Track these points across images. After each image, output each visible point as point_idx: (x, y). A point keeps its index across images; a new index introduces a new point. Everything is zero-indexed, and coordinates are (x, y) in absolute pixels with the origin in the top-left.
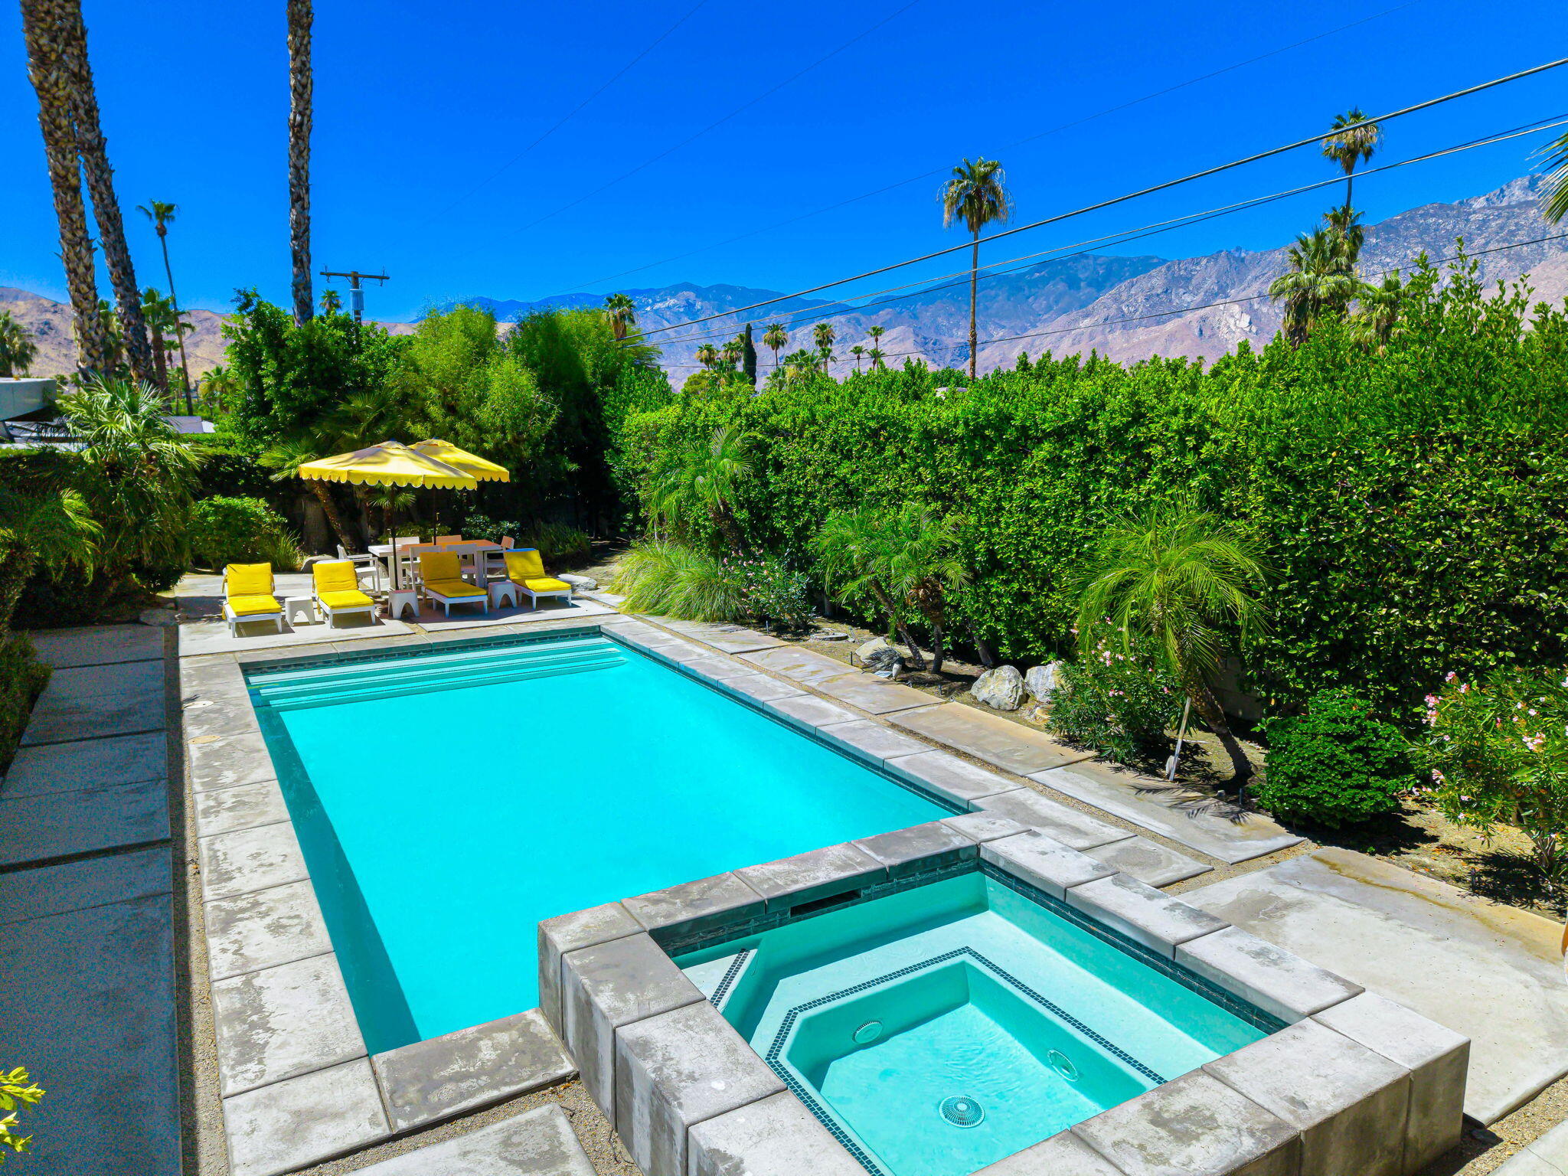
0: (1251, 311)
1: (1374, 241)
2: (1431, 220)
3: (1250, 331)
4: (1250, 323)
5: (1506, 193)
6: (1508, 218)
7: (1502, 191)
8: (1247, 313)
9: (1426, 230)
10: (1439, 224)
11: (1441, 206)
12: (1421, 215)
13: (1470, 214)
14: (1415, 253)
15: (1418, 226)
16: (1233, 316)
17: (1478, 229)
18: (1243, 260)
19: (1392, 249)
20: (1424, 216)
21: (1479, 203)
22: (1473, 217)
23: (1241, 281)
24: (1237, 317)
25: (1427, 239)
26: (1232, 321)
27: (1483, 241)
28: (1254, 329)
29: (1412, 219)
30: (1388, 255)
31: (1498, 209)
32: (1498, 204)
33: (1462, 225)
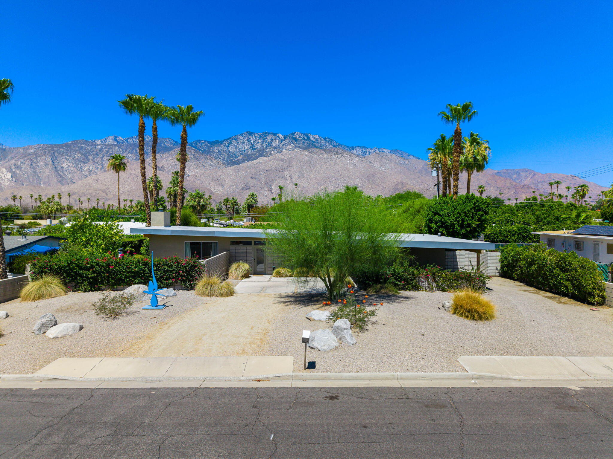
0: (11, 171)
1: (62, 150)
2: (83, 145)
3: (12, 180)
4: (12, 177)
5: (107, 140)
6: (109, 149)
7: (106, 139)
8: (10, 173)
9: (81, 149)
10: (86, 147)
11: (86, 141)
12: (79, 143)
13: (96, 145)
14: (78, 156)
15: (78, 147)
16: (3, 173)
17: (100, 151)
18: (5, 150)
19: (69, 154)
20: (81, 144)
21: (99, 142)
22: (97, 147)
23: (5, 159)
24: (5, 173)
25: (82, 152)
26: (3, 175)
27: (102, 156)
28: (14, 179)
29: (75, 144)
30: (68, 156)
31: (105, 145)
32: (105, 143)
33: (94, 149)
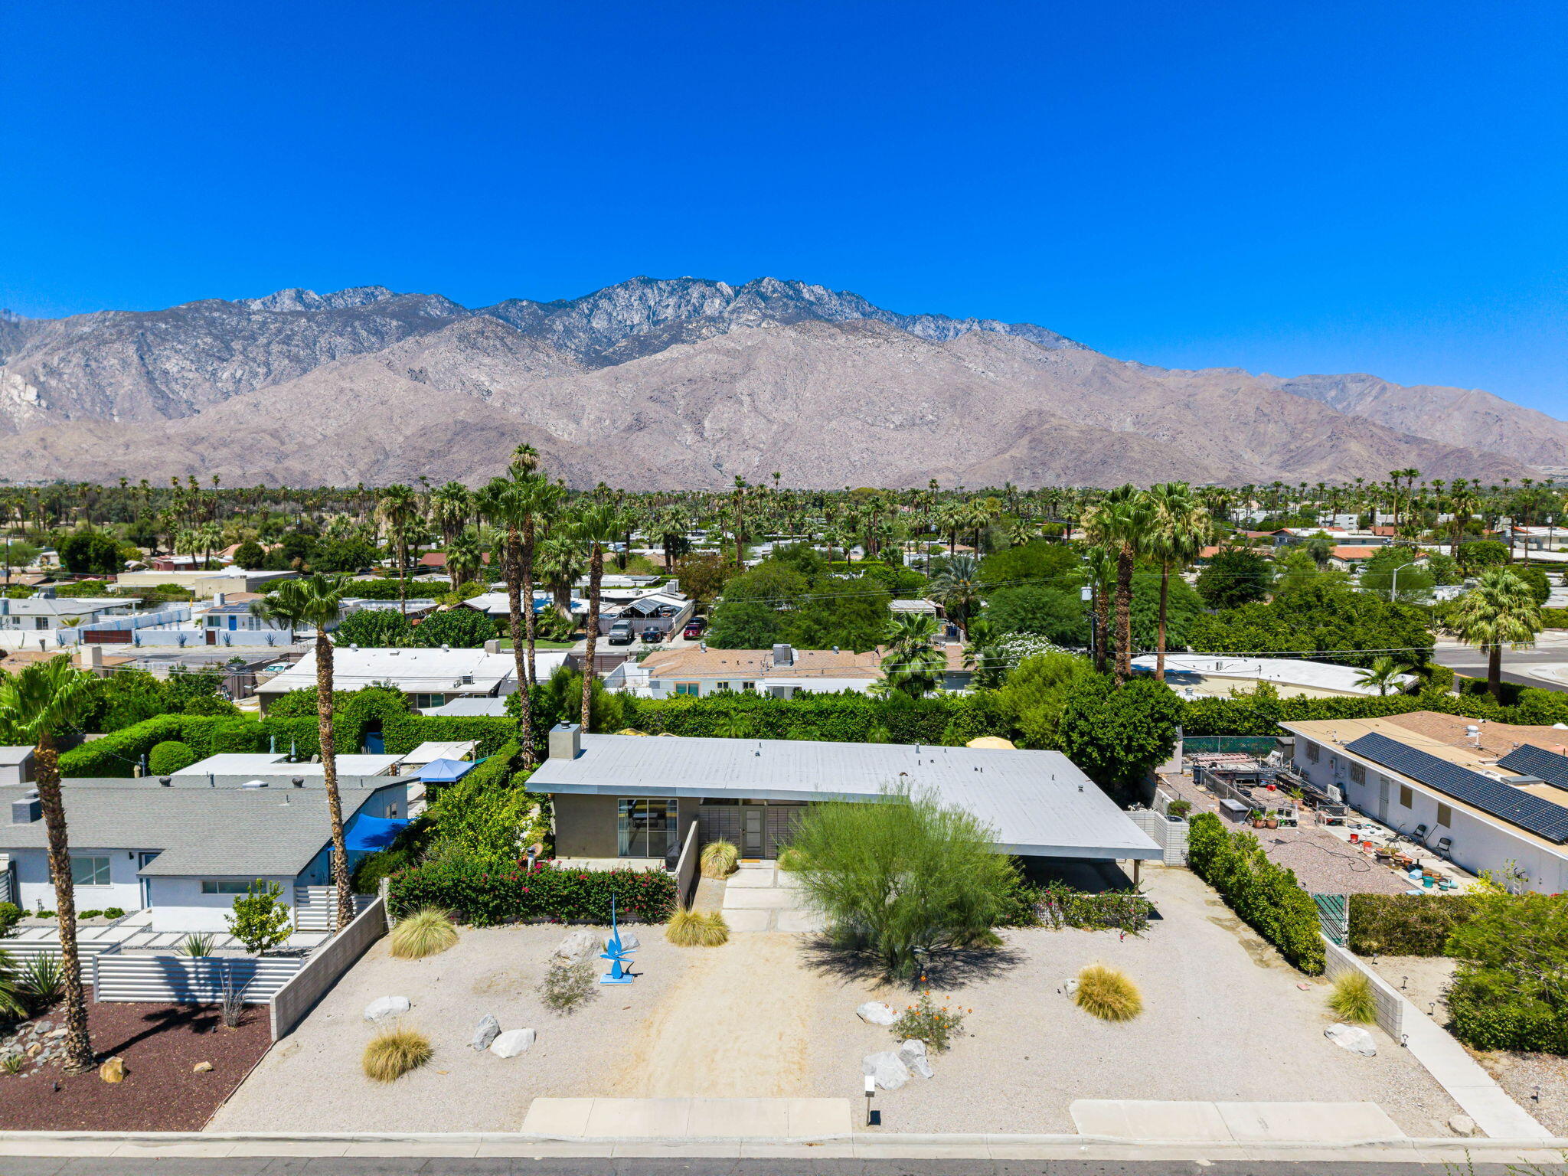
0: (35, 381)
1: (164, 326)
2: (216, 314)
3: (39, 405)
4: (38, 397)
5: (278, 300)
6: (284, 323)
7: (274, 298)
8: (33, 385)
9: (211, 322)
10: (224, 320)
11: (224, 303)
12: (206, 308)
13: (250, 314)
14: (205, 343)
15: (205, 318)
16: (15, 387)
17: (259, 329)
18: (17, 325)
19: (183, 337)
20: (210, 309)
21: (256, 306)
22: (254, 317)
23: (19, 351)
24: (21, 388)
25: (214, 331)
26: (14, 393)
27: (265, 341)
28: (44, 403)
29: (197, 310)
30: (180, 342)
31: (274, 313)
32: (272, 309)
33: (245, 324)
